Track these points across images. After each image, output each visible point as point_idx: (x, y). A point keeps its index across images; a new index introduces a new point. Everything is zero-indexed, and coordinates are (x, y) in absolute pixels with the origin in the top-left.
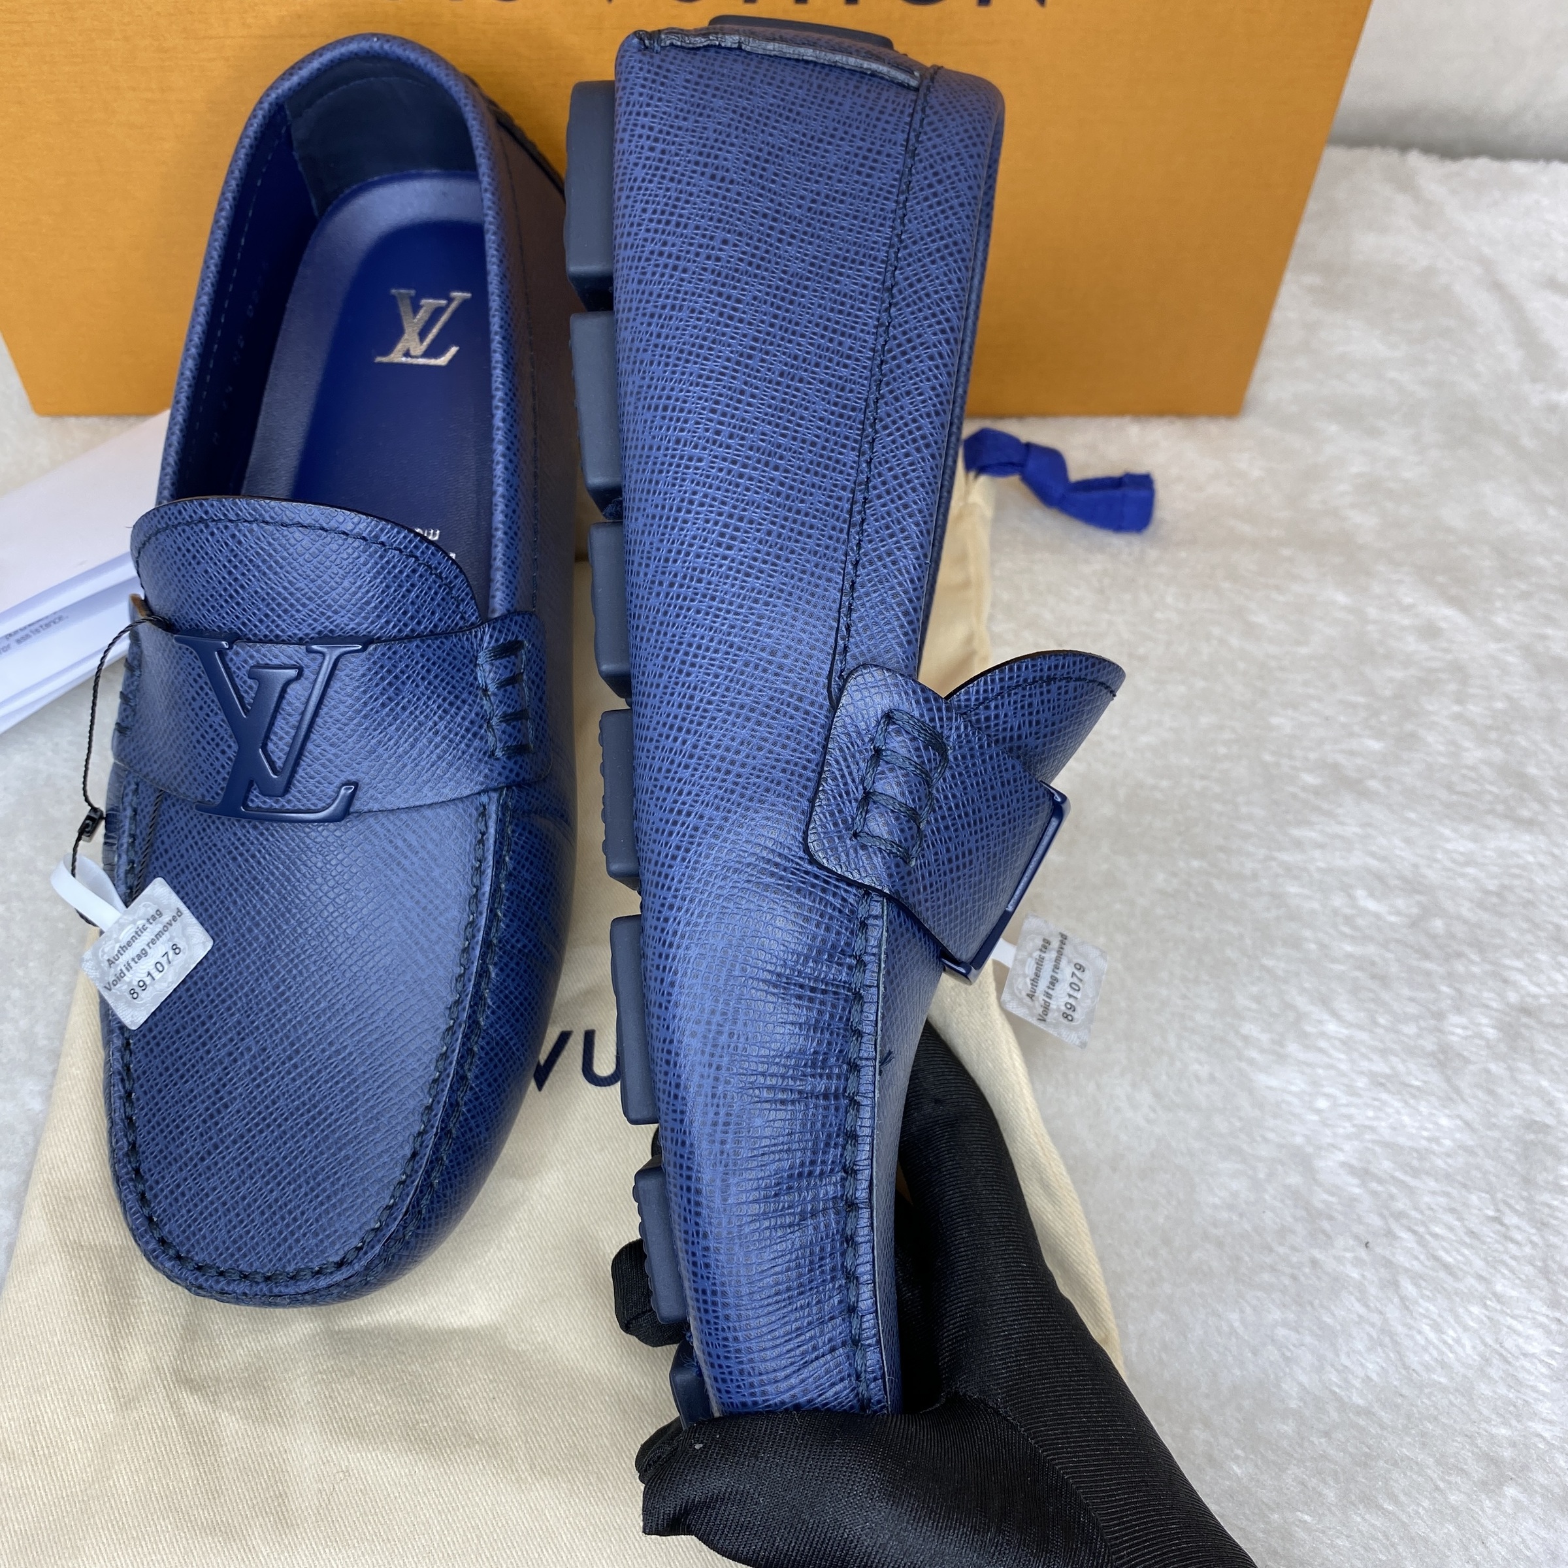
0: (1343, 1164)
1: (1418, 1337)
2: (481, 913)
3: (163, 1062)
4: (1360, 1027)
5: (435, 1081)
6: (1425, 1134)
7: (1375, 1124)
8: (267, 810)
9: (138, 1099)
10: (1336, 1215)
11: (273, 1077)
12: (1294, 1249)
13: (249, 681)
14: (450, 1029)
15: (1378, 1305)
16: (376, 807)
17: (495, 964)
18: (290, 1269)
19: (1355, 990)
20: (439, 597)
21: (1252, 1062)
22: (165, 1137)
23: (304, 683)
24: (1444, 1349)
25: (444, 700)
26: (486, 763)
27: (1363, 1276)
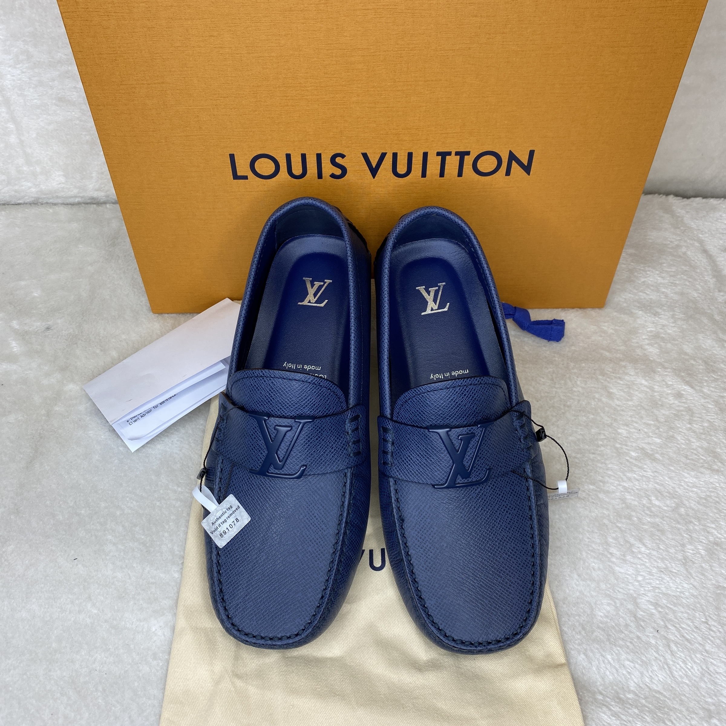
0: (648, 601)
1: (678, 666)
2: (345, 512)
4: (653, 550)
5: (329, 571)
6: (678, 590)
7: (660, 586)
8: (275, 474)
10: (646, 620)
12: (631, 632)
13: (274, 430)
14: (334, 552)
15: (662, 654)
16: (312, 473)
17: (349, 530)
18: (279, 636)
19: (652, 535)
20: (336, 402)
21: (613, 563)
23: (293, 432)
24: (687, 670)
25: (336, 437)
26: (348, 459)
27: (656, 643)
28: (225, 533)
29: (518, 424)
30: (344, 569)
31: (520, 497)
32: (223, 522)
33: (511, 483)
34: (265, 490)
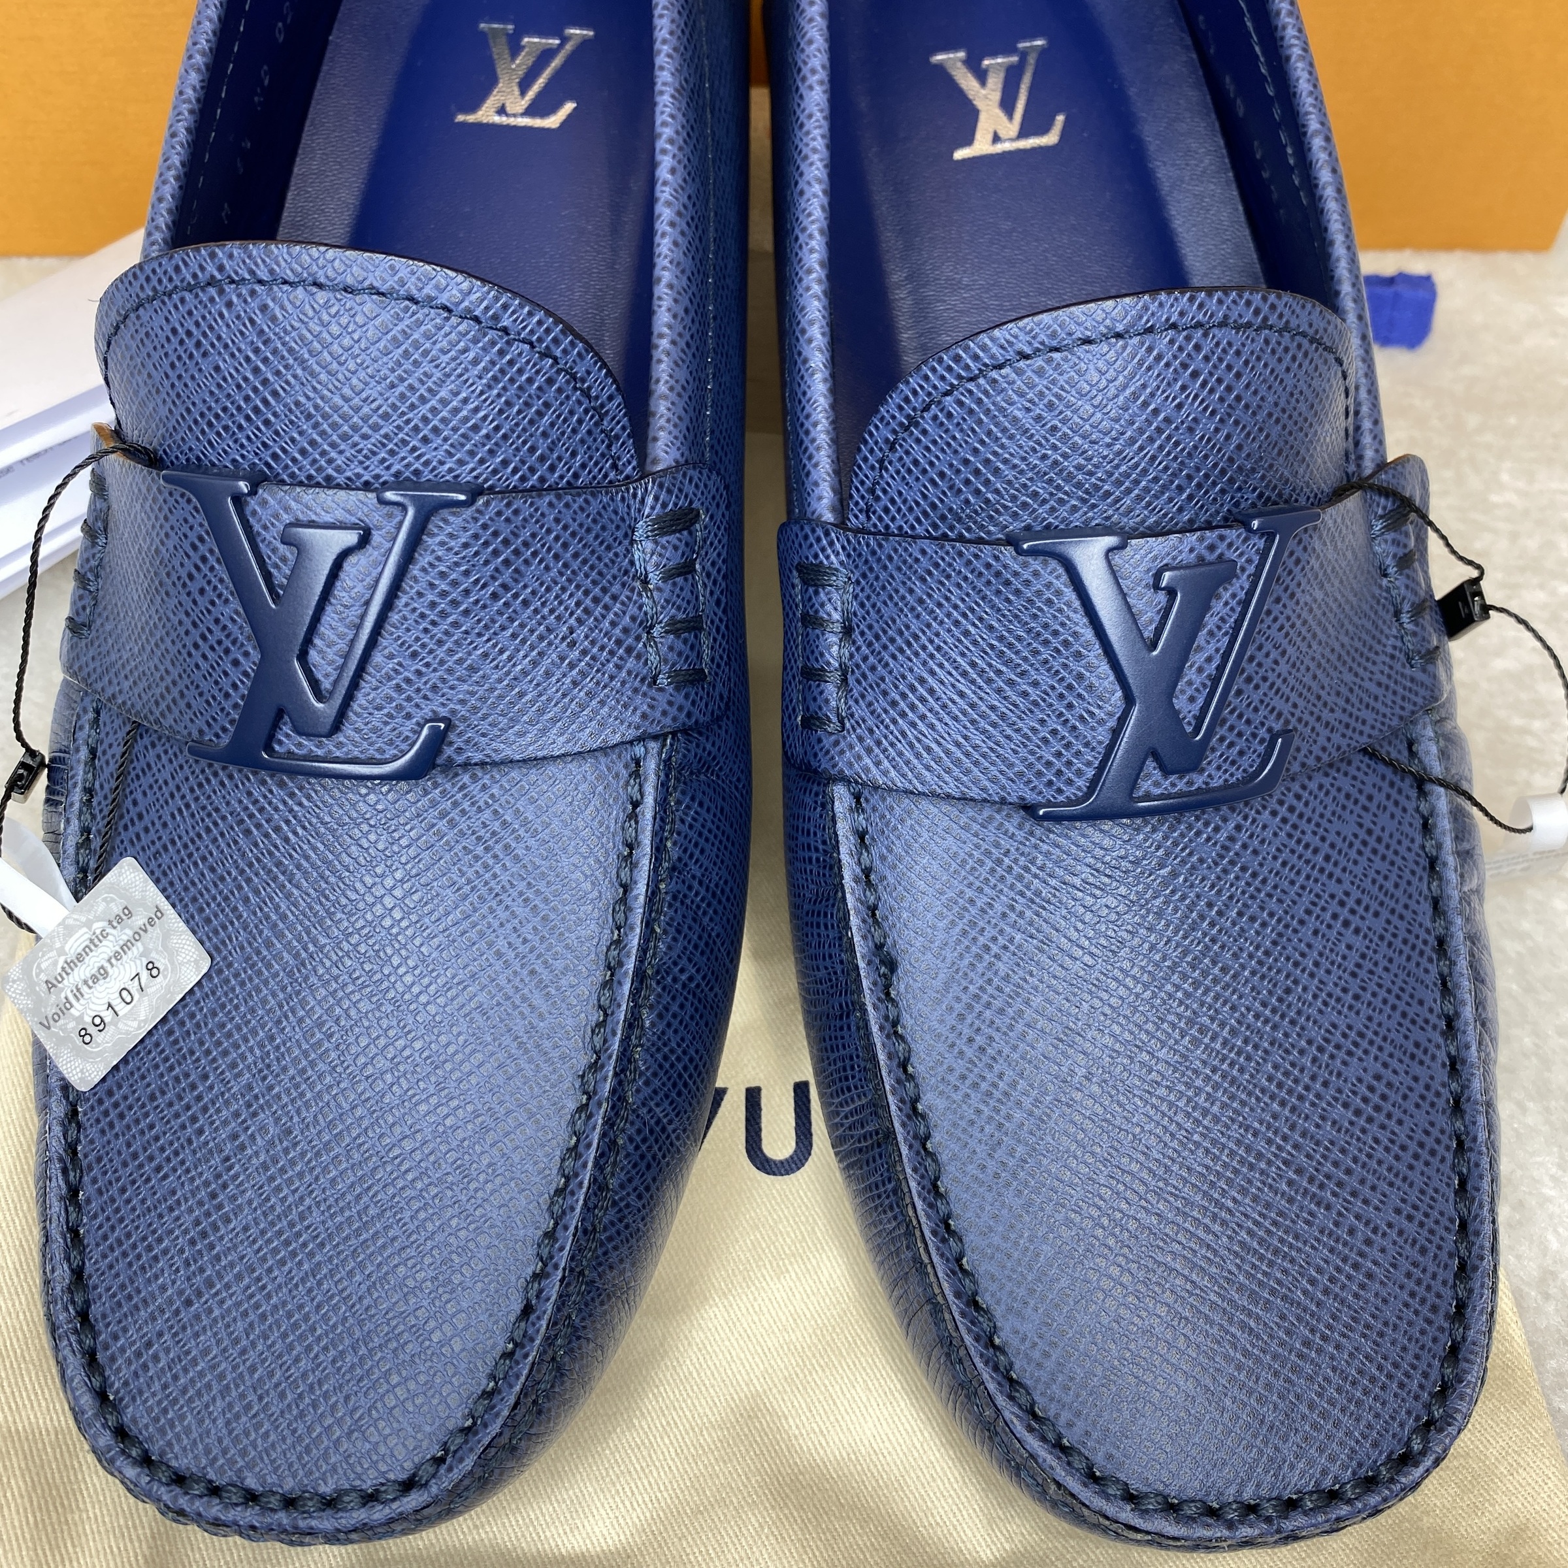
2: (632, 928)
3: (129, 1145)
5: (559, 1192)
8: (305, 758)
9: (88, 1201)
11: (301, 1175)
13: (282, 548)
14: (582, 1108)
16: (477, 757)
17: (651, 1007)
18: (326, 1489)
20: (584, 429)
22: (130, 1264)
23: (371, 554)
25: (586, 593)
26: (645, 695)
28: (101, 1025)
29: (1393, 550)
30: (630, 1180)
31: (1399, 862)
32: (95, 979)
33: (1363, 799)
34: (267, 835)
